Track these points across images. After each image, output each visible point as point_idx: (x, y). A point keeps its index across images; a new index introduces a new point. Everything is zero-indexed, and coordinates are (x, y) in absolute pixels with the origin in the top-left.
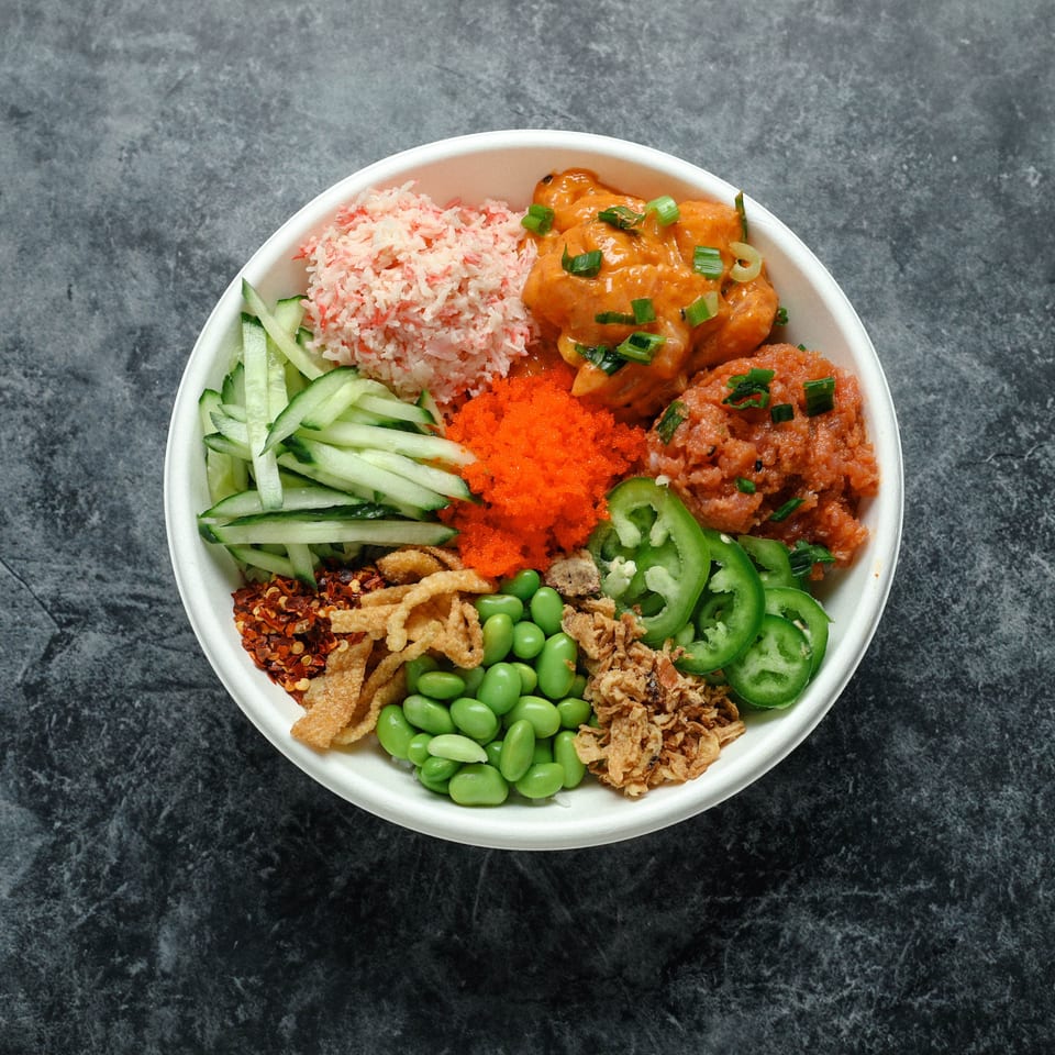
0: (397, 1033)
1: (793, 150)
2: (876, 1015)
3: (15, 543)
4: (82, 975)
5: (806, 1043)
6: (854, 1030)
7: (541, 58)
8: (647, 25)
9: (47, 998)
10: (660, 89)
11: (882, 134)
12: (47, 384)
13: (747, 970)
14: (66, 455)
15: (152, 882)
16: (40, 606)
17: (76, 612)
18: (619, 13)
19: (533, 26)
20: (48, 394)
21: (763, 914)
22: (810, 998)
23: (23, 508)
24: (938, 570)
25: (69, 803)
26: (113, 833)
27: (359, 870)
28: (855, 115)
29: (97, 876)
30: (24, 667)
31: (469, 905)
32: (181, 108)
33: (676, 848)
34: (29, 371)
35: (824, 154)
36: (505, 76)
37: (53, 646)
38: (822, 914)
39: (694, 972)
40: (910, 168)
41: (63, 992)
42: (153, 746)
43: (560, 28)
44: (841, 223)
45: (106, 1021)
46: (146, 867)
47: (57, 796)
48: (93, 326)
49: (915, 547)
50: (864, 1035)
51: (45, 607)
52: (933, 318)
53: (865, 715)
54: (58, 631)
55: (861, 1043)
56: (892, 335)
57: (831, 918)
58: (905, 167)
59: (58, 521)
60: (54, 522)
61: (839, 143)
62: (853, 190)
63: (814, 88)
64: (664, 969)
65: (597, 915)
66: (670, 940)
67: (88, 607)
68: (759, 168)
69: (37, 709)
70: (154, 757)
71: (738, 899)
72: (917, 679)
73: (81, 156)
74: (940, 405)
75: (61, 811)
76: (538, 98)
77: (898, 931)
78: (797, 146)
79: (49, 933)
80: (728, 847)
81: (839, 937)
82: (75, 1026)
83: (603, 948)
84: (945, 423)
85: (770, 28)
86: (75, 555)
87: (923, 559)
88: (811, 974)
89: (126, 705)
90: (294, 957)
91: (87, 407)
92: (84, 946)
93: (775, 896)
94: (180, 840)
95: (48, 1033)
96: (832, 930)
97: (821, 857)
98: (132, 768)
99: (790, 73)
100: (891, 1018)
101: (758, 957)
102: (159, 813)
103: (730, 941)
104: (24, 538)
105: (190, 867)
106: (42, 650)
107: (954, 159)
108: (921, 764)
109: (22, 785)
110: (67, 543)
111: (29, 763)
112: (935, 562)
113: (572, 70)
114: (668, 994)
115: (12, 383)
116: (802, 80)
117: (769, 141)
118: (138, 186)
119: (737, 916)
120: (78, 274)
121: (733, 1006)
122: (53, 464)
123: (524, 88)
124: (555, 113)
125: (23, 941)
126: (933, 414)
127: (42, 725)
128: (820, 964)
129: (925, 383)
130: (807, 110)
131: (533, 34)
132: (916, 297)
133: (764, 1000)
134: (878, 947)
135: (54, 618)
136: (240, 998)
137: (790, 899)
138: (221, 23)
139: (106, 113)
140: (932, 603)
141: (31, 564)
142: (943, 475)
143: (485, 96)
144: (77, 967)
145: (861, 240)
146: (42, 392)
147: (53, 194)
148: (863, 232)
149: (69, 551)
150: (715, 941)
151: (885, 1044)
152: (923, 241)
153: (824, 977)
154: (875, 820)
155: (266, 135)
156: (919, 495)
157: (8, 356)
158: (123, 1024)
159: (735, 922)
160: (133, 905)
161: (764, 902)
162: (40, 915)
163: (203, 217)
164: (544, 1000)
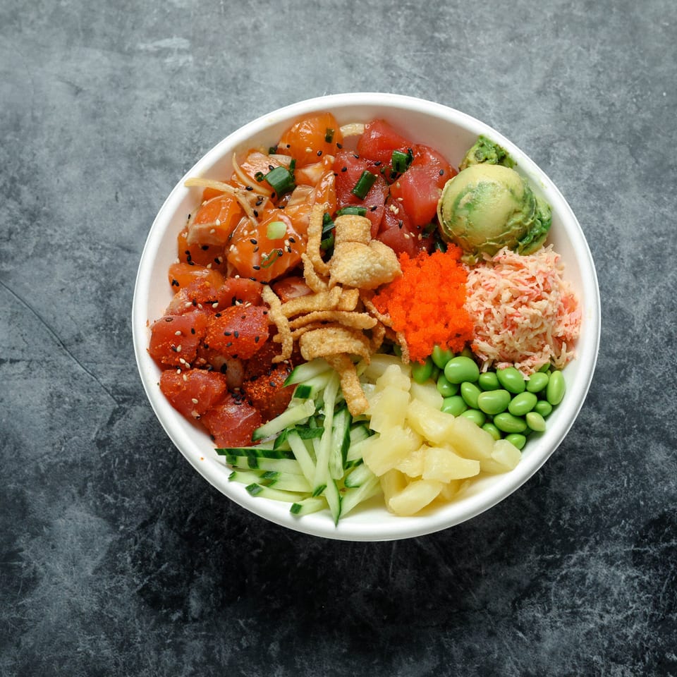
0: (344, 651)
1: (565, 93)
2: (649, 626)
3: (88, 353)
4: (141, 622)
5: (606, 646)
6: (637, 635)
7: (405, 43)
8: (469, 21)
9: (119, 637)
10: (480, 58)
11: (619, 81)
12: (105, 253)
13: (566, 601)
14: (118, 297)
15: (184, 561)
16: (105, 392)
17: (128, 394)
18: (451, 15)
19: (398, 24)
20: (105, 260)
21: (574, 565)
22: (607, 617)
23: (92, 331)
24: (672, 345)
25: (128, 513)
26: (157, 531)
27: (315, 549)
28: (601, 70)
29: (148, 559)
30: (97, 430)
31: (387, 568)
32: (182, 82)
33: (517, 526)
34: (93, 247)
35: (584, 94)
36: (383, 55)
37: (115, 416)
38: (612, 564)
39: (533, 604)
40: (637, 100)
41: (130, 633)
42: (180, 476)
43: (415, 25)
44: (597, 135)
45: (158, 651)
46: (179, 553)
47: (120, 509)
48: (132, 217)
49: (656, 332)
50: (643, 639)
51: (108, 391)
52: (658, 191)
53: (632, 437)
54: (117, 406)
55: (641, 644)
56: (633, 202)
57: (618, 566)
58: (635, 100)
59: (115, 337)
60: (112, 339)
61: (592, 87)
62: (604, 115)
63: (575, 55)
64: (513, 603)
65: (469, 570)
66: (516, 584)
67: (135, 390)
68: (544, 104)
69: (106, 456)
70: (181, 483)
71: (558, 557)
72: (663, 413)
73: (121, 114)
74: (667, 244)
75: (123, 519)
76: (404, 66)
77: (660, 572)
78: (567, 90)
79: (119, 596)
80: (550, 524)
81: (623, 577)
82: (138, 655)
83: (474, 591)
84: (670, 254)
85: (545, 20)
86: (126, 358)
87: (662, 339)
88: (607, 602)
89: (162, 451)
90: (276, 605)
91: (130, 267)
92: (141, 604)
93: (581, 553)
94: (200, 534)
95: (121, 660)
96: (619, 573)
97: (609, 527)
98: (168, 490)
99: (560, 47)
100: (659, 627)
101: (573, 592)
102: (186, 518)
103: (554, 583)
104: (93, 349)
105: (208, 551)
106: (108, 418)
107: (664, 94)
108: (669, 466)
109: (98, 503)
110: (121, 351)
111: (102, 490)
112: (670, 340)
113: (425, 49)
114: (516, 618)
115: (82, 254)
116: (567, 50)
117: (549, 87)
118: (158, 131)
119: (558, 567)
120: (122, 186)
121: (558, 624)
122: (111, 302)
123: (395, 61)
124: (415, 75)
125: (102, 602)
126: (662, 249)
127: (110, 466)
128: (612, 595)
129: (656, 231)
130: (571, 68)
131: (399, 28)
132: (647, 179)
133: (578, 619)
134: (649, 583)
135: (114, 398)
136: (243, 633)
137: (591, 555)
138: (205, 31)
139: (135, 88)
140: (669, 366)
141: (98, 365)
142: (671, 286)
143: (371, 67)
144: (138, 617)
145: (610, 145)
146: (101, 259)
147: (104, 138)
148: (611, 140)
149: (121, 356)
150: (544, 584)
151: (657, 644)
152: (649, 144)
153: (615, 603)
154: (642, 503)
155: (236, 97)
156: (657, 299)
157: (80, 238)
158: (169, 652)
159: (557, 571)
160: (172, 576)
161: (575, 558)
162: (113, 585)
163: (199, 147)
164: (437, 626)
